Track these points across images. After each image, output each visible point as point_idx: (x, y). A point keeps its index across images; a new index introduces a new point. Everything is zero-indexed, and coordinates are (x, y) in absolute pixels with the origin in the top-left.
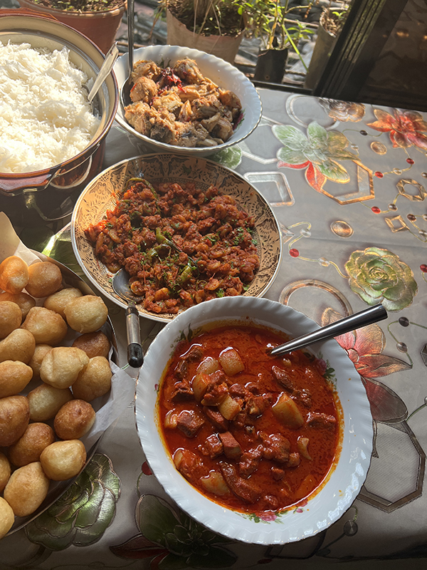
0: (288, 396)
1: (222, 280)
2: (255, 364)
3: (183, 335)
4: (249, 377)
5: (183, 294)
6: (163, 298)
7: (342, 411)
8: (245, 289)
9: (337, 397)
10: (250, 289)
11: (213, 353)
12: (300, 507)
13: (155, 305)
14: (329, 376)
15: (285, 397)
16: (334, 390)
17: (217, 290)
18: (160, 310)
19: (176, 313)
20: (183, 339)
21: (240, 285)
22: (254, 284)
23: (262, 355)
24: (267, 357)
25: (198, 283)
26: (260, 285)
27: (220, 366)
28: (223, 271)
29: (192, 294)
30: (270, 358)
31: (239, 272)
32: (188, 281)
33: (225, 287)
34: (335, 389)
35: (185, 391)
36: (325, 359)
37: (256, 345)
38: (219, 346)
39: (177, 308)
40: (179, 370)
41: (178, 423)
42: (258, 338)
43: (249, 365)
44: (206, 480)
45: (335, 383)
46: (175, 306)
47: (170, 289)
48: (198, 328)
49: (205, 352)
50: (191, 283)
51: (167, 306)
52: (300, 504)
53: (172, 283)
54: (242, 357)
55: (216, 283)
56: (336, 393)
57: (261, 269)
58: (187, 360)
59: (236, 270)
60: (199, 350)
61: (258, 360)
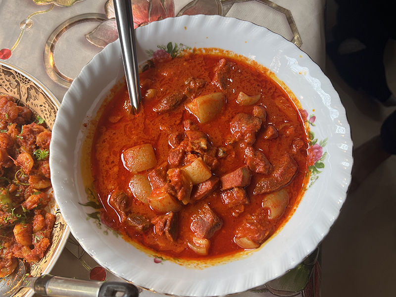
0: (190, 102)
1: (22, 149)
2: (146, 130)
3: (93, 216)
4: (161, 142)
5: (30, 204)
6: (29, 234)
7: (216, 49)
8: (41, 122)
9: (200, 50)
10: (43, 116)
11: (123, 178)
12: (308, 118)
13: (37, 245)
14: (175, 51)
15: (191, 105)
16: (191, 51)
17: (35, 158)
18: (46, 240)
19: (55, 218)
20: (99, 216)
21: (35, 127)
22: (38, 110)
23: (137, 120)
24: (140, 114)
25: (17, 182)
26: (41, 100)
27: (143, 173)
28: (7, 144)
29: (33, 192)
30: (142, 111)
31: (15, 124)
32: (12, 195)
33: (33, 147)
34: (190, 49)
35: (168, 223)
36: (156, 49)
37: (123, 125)
38: (116, 169)
39: (48, 215)
40: (140, 227)
41: (204, 238)
42: (114, 119)
43: (146, 137)
44: (272, 214)
45: (184, 47)
46: (45, 218)
47: (18, 222)
48: (87, 193)
49: (120, 189)
50: (15, 191)
51: (42, 229)
52: (304, 117)
53: (10, 217)
54: (135, 144)
55: (24, 158)
56: (195, 50)
57: (17, 96)
58: (127, 214)
59: (11, 127)
60: (117, 196)
61: (141, 126)
